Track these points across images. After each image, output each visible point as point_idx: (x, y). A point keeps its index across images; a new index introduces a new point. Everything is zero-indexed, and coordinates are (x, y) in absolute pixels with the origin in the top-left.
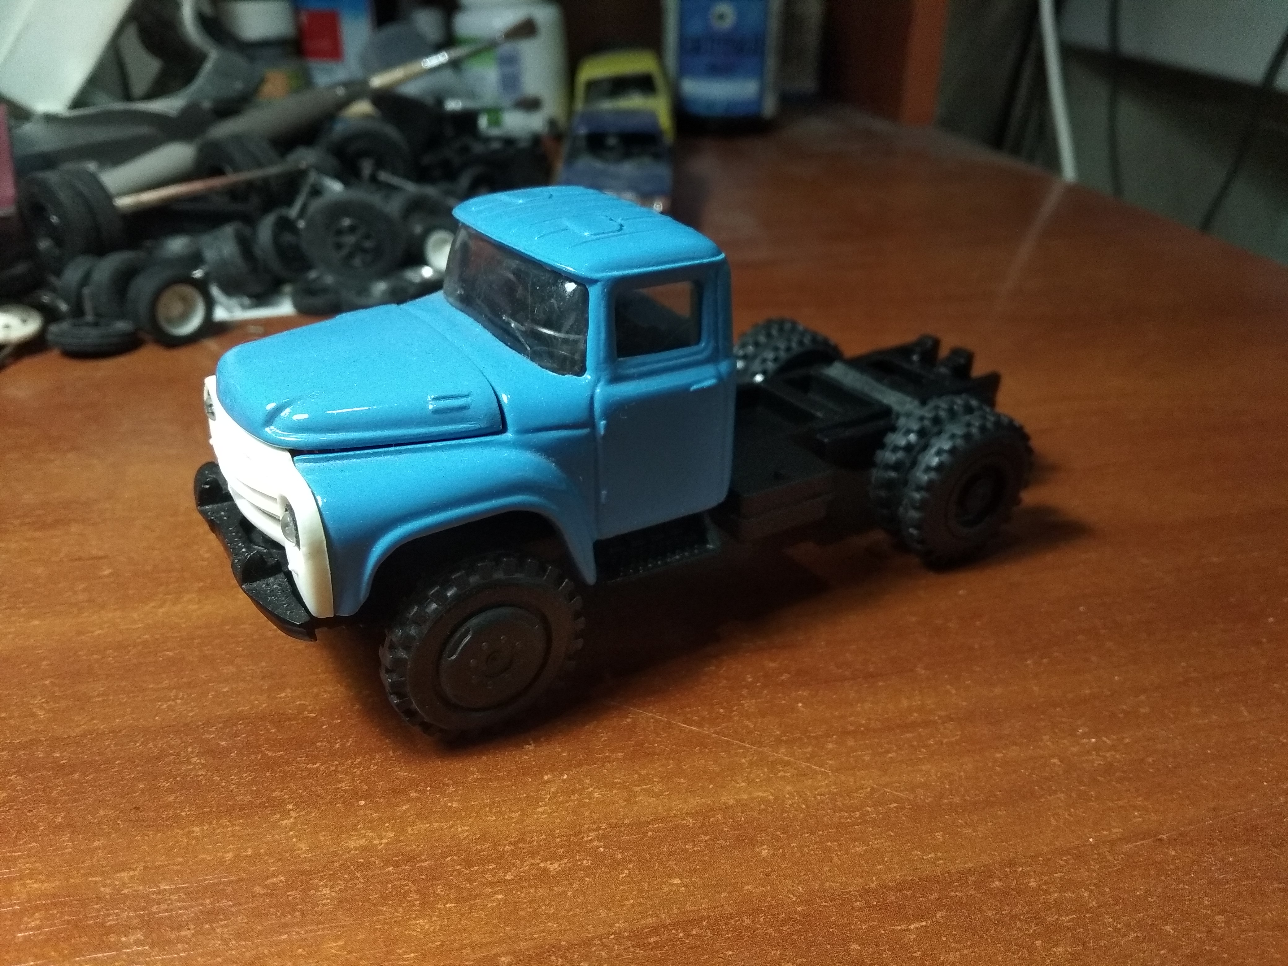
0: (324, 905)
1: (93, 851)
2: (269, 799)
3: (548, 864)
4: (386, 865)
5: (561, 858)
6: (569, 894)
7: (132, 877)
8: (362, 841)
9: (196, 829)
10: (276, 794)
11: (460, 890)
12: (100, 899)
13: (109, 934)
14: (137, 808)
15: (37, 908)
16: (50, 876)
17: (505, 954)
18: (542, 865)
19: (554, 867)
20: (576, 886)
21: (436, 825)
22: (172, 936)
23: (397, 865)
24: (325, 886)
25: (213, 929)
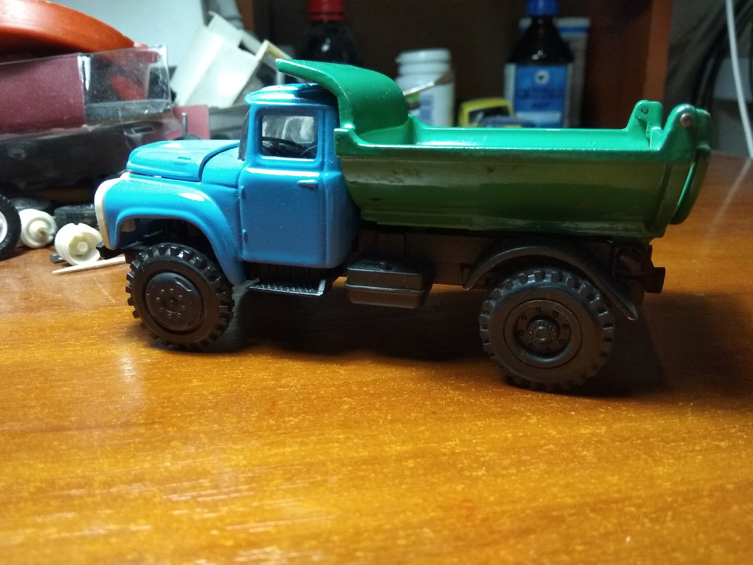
0: (591, 459)
1: (422, 432)
2: (512, 410)
3: (717, 443)
4: (613, 441)
5: (723, 440)
6: (743, 456)
7: (456, 445)
8: (589, 430)
9: (478, 423)
10: (514, 408)
11: (672, 454)
12: (444, 454)
13: (463, 471)
14: (435, 413)
15: (408, 458)
16: (404, 442)
17: (728, 483)
18: (714, 443)
19: (722, 444)
20: (744, 452)
21: (629, 424)
22: (505, 472)
23: (620, 441)
24: (584, 451)
25: (529, 470)
